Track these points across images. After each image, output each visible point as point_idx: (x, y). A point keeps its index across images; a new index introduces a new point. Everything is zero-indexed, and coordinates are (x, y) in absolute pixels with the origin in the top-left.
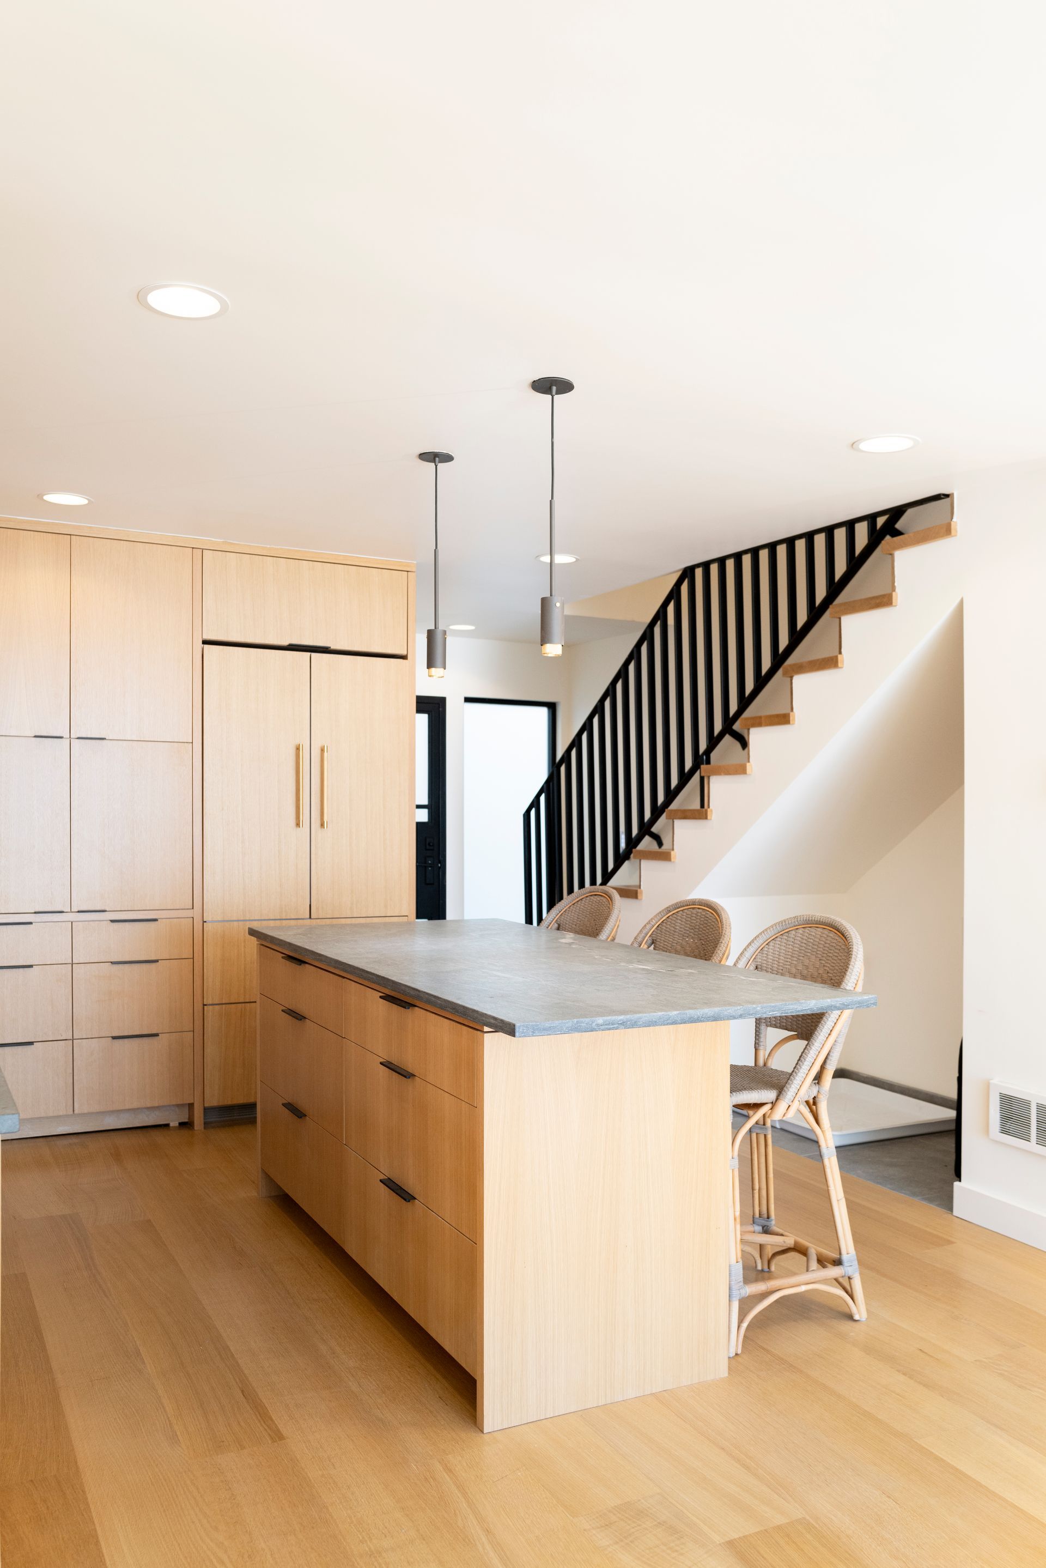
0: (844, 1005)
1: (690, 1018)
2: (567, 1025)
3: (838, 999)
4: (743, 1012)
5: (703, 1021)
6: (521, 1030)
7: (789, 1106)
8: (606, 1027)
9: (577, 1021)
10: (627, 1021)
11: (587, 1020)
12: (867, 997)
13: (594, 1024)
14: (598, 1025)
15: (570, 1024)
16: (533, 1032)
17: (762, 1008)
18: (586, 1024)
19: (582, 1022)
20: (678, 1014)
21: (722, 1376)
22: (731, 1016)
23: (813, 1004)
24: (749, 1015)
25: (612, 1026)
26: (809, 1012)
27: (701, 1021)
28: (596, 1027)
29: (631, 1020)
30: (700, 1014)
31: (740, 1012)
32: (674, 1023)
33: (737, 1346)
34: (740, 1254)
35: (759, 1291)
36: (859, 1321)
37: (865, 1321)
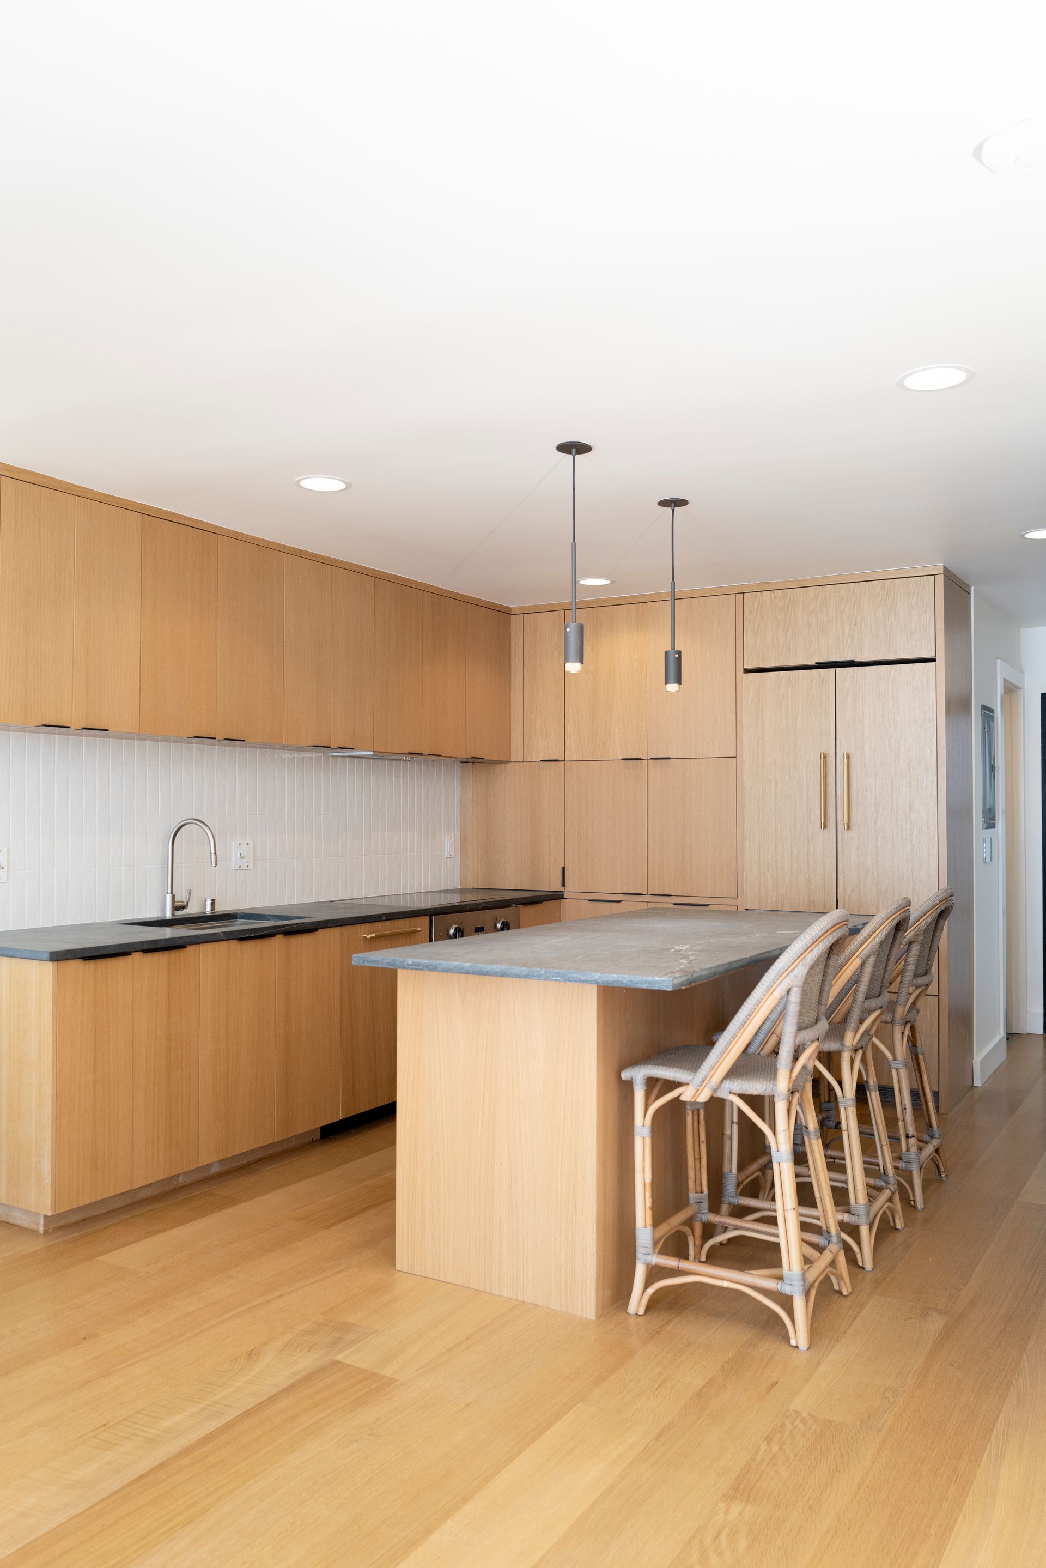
1: (480, 971)
3: (626, 976)
5: (492, 975)
8: (414, 967)
10: (430, 965)
12: (659, 979)
13: (405, 963)
14: (408, 964)
20: (470, 966)
21: (588, 1317)
27: (489, 975)
29: (433, 965)
31: (525, 973)
32: (467, 973)
33: (638, 1307)
34: (649, 1221)
35: (672, 1266)
36: (797, 1347)
37: (804, 1351)
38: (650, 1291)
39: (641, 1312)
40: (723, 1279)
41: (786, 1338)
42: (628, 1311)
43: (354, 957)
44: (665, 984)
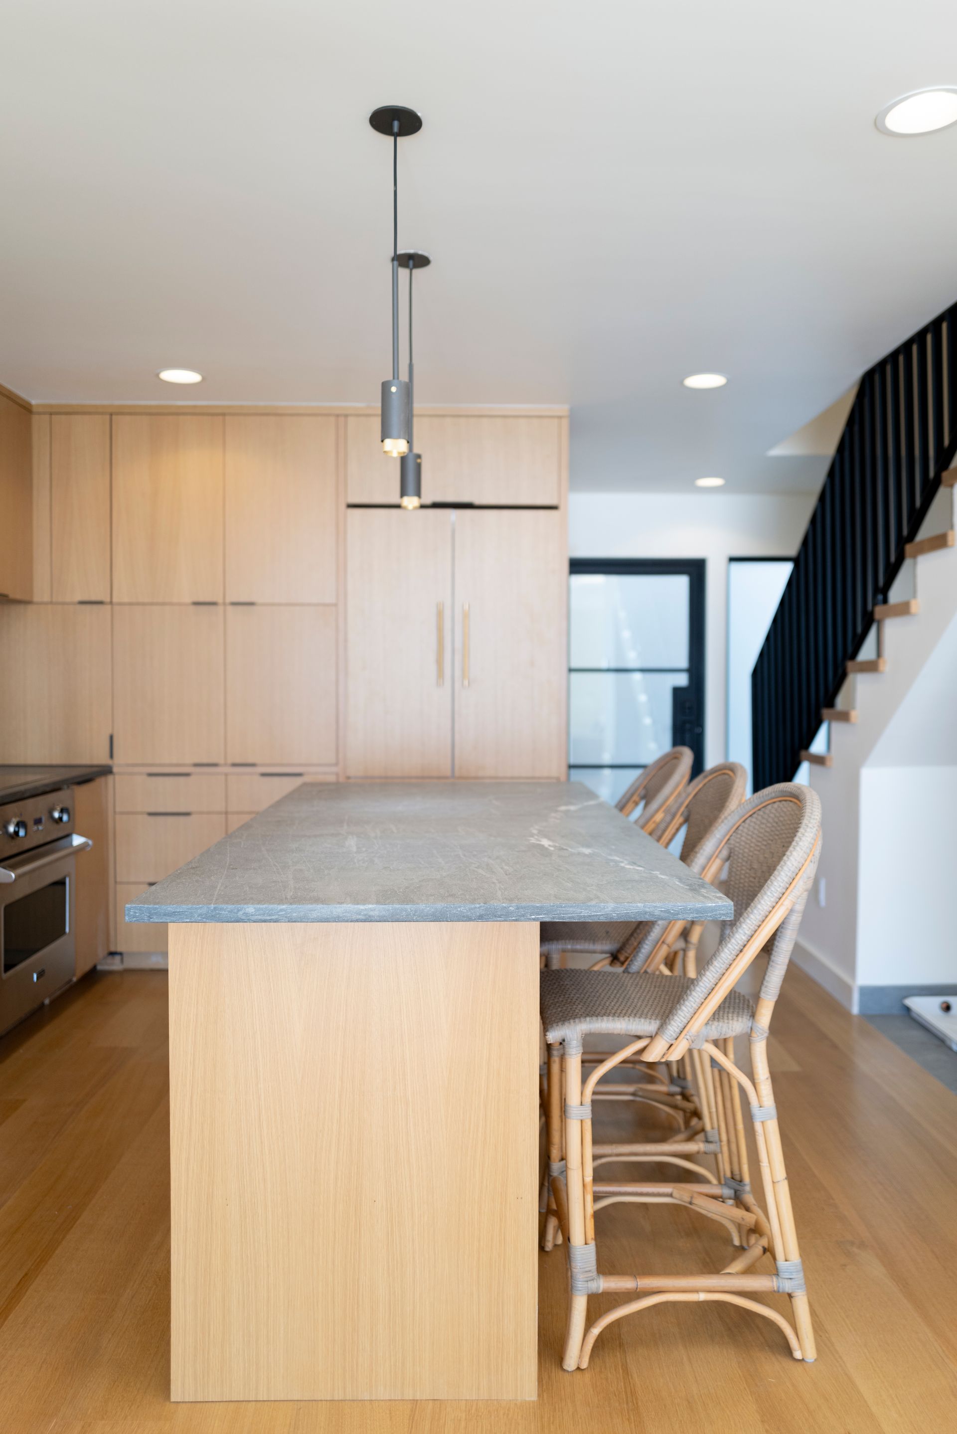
0: (669, 912)
2: (199, 911)
4: (484, 913)
6: (132, 913)
7: (671, 1045)
9: (215, 908)
11: (230, 907)
13: (241, 913)
15: (204, 910)
16: (149, 917)
17: (518, 908)
18: (229, 912)
19: (222, 909)
21: (527, 1399)
22: (464, 917)
23: (610, 909)
24: (495, 916)
25: (268, 918)
26: (602, 919)
28: (243, 917)
30: (411, 911)
33: (580, 1357)
34: (591, 1233)
35: (627, 1289)
36: (803, 1360)
37: (813, 1362)
38: (596, 1331)
39: (584, 1365)
40: (696, 1291)
41: (788, 1351)
42: (565, 1367)
43: (129, 909)
44: (722, 912)
